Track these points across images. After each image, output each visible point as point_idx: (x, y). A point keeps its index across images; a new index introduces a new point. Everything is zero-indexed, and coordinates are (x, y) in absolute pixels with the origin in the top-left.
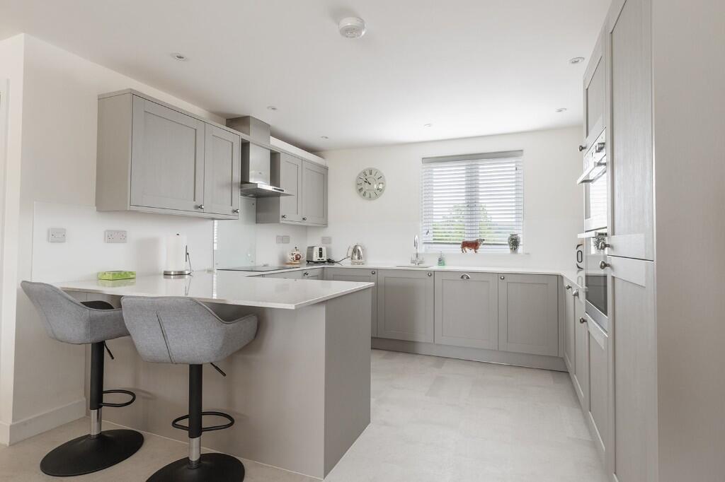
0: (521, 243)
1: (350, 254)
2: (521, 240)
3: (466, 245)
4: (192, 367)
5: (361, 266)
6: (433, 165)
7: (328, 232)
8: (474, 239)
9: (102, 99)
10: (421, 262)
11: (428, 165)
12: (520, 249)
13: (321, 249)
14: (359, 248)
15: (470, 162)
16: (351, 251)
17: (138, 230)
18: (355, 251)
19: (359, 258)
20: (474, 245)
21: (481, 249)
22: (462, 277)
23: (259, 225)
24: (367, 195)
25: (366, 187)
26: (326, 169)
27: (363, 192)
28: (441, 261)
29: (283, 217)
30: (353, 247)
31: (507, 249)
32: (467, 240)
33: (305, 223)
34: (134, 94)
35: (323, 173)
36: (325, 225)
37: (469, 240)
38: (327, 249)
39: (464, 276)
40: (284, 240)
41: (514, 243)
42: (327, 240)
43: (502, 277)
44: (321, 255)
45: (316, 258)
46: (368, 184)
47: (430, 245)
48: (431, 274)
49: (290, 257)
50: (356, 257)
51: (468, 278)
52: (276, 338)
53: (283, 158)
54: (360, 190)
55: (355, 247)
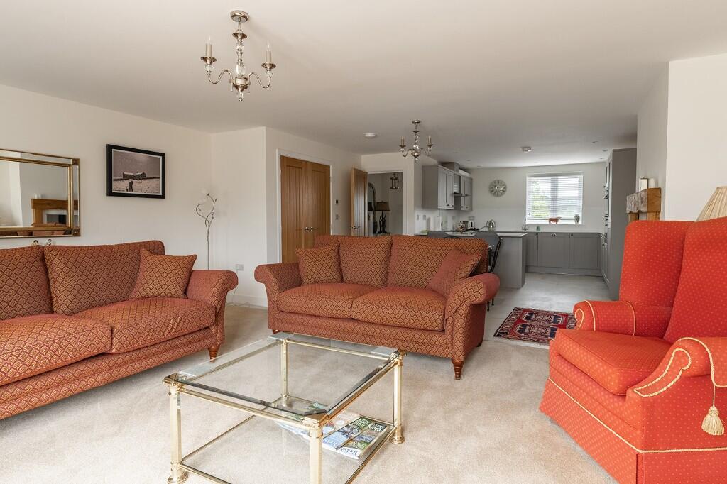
0: (580, 219)
3: (551, 220)
6: (533, 178)
7: (472, 214)
8: (555, 217)
9: (423, 167)
10: (528, 229)
12: (580, 222)
13: (471, 223)
14: (493, 222)
15: (554, 177)
16: (488, 223)
18: (491, 223)
19: (493, 227)
20: (556, 220)
22: (552, 235)
24: (496, 193)
25: (494, 189)
26: (472, 179)
28: (538, 228)
29: (462, 207)
30: (489, 221)
32: (551, 217)
33: (467, 209)
36: (471, 210)
37: (553, 218)
38: (475, 223)
40: (454, 218)
41: (577, 219)
42: (473, 218)
43: (572, 234)
44: (472, 226)
45: (469, 227)
47: (531, 221)
48: (536, 234)
49: (457, 227)
50: (491, 226)
51: (555, 235)
53: (462, 179)
54: (492, 191)
55: (491, 221)
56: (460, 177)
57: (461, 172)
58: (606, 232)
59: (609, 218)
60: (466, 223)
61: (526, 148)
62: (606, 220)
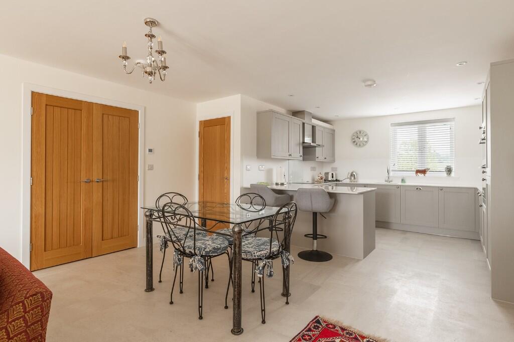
0: (453, 171)
1: (349, 177)
2: (454, 169)
3: (418, 172)
4: (313, 213)
5: (356, 183)
6: (397, 127)
7: (335, 165)
8: (423, 169)
9: (258, 113)
10: (392, 181)
11: (394, 128)
12: (453, 174)
13: (332, 174)
14: (354, 173)
15: (421, 125)
16: (350, 175)
17: (267, 165)
18: (352, 175)
19: (354, 179)
20: (424, 172)
21: (428, 174)
22: (417, 189)
23: (305, 162)
24: (358, 144)
25: (357, 140)
26: (334, 131)
27: (355, 143)
28: (403, 180)
29: (318, 158)
30: (350, 172)
31: (445, 174)
32: (418, 169)
33: (325, 160)
34: (272, 111)
35: (333, 133)
36: (334, 161)
37: (420, 169)
38: (336, 175)
39: (418, 188)
40: (313, 169)
41: (449, 170)
42: (334, 169)
43: (441, 189)
44: (333, 177)
45: (330, 179)
46: (358, 139)
47: (396, 172)
48: (398, 187)
49: (317, 178)
50: (353, 178)
51: (420, 189)
52: (343, 206)
53: (317, 128)
54: (354, 142)
55: (352, 173)
56: (313, 127)
57: (315, 122)
58: (485, 186)
59: (488, 170)
60: (327, 174)
61: (369, 83)
62: (484, 172)
